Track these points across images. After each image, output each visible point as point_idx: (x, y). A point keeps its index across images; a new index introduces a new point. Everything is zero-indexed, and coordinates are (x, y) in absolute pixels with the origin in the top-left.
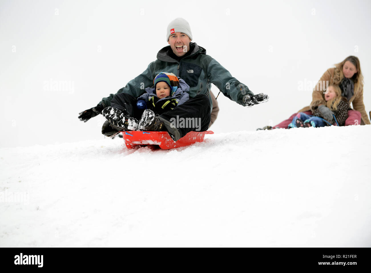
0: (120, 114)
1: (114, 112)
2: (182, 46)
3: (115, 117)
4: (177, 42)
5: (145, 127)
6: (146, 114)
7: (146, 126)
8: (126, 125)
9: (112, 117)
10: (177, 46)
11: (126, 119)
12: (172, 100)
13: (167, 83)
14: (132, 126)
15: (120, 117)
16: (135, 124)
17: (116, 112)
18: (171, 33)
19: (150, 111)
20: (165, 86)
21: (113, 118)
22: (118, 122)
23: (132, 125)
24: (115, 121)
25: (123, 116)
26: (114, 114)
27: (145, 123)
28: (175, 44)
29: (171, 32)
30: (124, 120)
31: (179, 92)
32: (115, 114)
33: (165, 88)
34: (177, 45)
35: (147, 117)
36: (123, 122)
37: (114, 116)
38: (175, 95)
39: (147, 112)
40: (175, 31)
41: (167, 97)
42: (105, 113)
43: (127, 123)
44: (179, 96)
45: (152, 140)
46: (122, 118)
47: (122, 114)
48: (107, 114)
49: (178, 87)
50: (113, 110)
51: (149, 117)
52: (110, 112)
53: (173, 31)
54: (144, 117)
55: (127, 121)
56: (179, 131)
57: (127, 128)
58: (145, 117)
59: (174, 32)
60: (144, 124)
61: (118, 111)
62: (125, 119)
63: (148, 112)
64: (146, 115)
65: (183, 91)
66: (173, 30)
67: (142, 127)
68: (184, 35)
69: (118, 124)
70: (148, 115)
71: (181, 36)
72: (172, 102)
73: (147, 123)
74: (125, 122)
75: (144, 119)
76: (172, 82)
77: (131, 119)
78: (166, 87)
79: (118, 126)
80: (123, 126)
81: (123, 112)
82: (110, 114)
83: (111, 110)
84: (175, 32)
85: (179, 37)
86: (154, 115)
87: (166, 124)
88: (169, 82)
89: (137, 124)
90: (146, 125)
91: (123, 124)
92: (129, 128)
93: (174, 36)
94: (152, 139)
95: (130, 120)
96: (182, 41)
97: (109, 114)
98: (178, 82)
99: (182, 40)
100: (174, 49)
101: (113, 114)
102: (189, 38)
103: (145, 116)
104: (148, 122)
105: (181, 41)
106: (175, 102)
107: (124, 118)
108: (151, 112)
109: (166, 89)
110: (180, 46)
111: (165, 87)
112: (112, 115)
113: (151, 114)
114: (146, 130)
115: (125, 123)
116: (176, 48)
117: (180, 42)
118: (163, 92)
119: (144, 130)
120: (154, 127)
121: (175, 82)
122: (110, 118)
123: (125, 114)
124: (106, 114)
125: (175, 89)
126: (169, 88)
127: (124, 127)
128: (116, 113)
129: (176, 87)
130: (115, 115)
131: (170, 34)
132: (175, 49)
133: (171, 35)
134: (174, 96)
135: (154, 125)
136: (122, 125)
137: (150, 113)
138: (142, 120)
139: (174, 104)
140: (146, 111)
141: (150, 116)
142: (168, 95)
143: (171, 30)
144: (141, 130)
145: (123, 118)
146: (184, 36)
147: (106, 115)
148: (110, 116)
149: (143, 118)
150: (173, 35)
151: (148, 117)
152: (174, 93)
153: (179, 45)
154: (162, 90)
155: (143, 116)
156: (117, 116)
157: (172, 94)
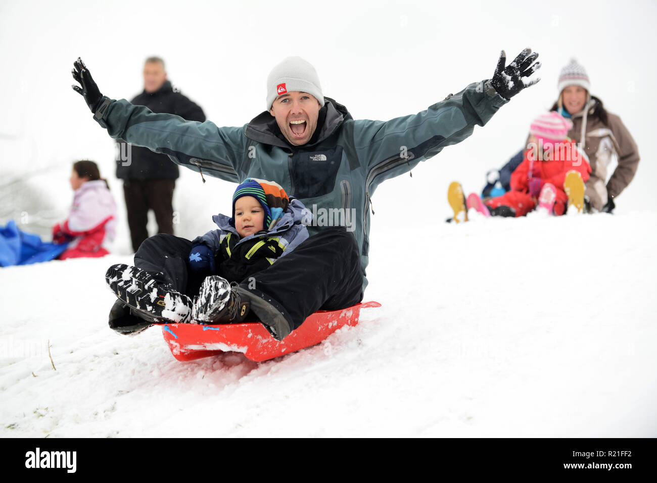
0: (147, 282)
1: (131, 275)
2: (303, 121)
3: (134, 287)
4: (291, 113)
5: (209, 316)
6: (211, 286)
7: (212, 313)
8: (159, 307)
9: (125, 286)
10: (292, 123)
11: (161, 295)
12: (270, 240)
13: (258, 200)
14: (173, 310)
15: (146, 287)
16: (181, 307)
17: (137, 276)
18: (279, 94)
19: (220, 280)
20: (253, 207)
21: (129, 290)
22: (139, 298)
23: (173, 308)
24: (132, 296)
25: (153, 285)
26: (131, 280)
27: (210, 307)
28: (287, 117)
29: (279, 91)
30: (154, 295)
31: (286, 222)
32: (134, 280)
33: (253, 212)
34: (293, 121)
35: (213, 294)
36: (152, 301)
37: (130, 285)
38: (276, 228)
39: (213, 283)
40: (289, 88)
41: (258, 233)
42: (109, 276)
43: (161, 303)
44: (285, 231)
45: (227, 344)
46: (150, 290)
47: (152, 281)
48: (115, 279)
49: (285, 211)
50: (131, 270)
51: (219, 294)
52: (122, 273)
53: (283, 90)
54: (207, 295)
55: (163, 299)
56: (284, 317)
57: (161, 315)
58: (210, 295)
59: (286, 92)
60: (208, 309)
61: (143, 274)
62: (158, 294)
63: (216, 283)
64: (210, 290)
65: (296, 220)
66: (283, 85)
67: (202, 317)
68: (306, 98)
69: (137, 302)
70: (217, 289)
71: (301, 99)
72: (268, 244)
73: (214, 307)
74: (157, 300)
75: (208, 299)
76: (269, 197)
77: (173, 296)
78: (257, 209)
79: (138, 307)
80: (149, 308)
81: (153, 277)
82: (122, 280)
83: (125, 271)
84: (288, 90)
85: (296, 102)
86: (229, 288)
87: (254, 305)
88: (262, 197)
89: (188, 308)
90: (211, 311)
91: (150, 304)
92: (165, 314)
93: (285, 101)
94: (225, 341)
95: (171, 296)
96: (304, 111)
97: (118, 278)
98: (286, 199)
99: (303, 108)
100: (286, 128)
101: (129, 279)
102: (318, 101)
103: (208, 292)
104: (217, 306)
105: (301, 111)
106: (275, 244)
107: (155, 290)
108: (224, 283)
109: (257, 213)
110: (300, 122)
111: (254, 209)
112: (126, 282)
113: (224, 286)
114: (212, 321)
115: (158, 303)
116: (291, 125)
117: (300, 113)
118: (248, 220)
119: (207, 323)
120: (229, 313)
121: (278, 198)
122: (121, 289)
123: (160, 282)
124: (113, 277)
125: (276, 213)
126: (263, 212)
127: (153, 312)
128: (136, 278)
129: (280, 210)
130: (134, 282)
131: (275, 94)
132: (288, 130)
133: (280, 98)
134: (273, 230)
135: (229, 310)
136: (147, 305)
137: (220, 284)
138: (202, 300)
139: (273, 248)
140: (210, 280)
141: (222, 292)
142: (261, 227)
143: (278, 87)
144: (199, 322)
145: (152, 291)
146: (308, 100)
147: (111, 281)
148: (121, 284)
149: (203, 296)
150: (284, 96)
151: (217, 293)
152: (274, 221)
153: (298, 121)
154: (247, 214)
155: (202, 291)
156: (139, 285)
157: (269, 224)
